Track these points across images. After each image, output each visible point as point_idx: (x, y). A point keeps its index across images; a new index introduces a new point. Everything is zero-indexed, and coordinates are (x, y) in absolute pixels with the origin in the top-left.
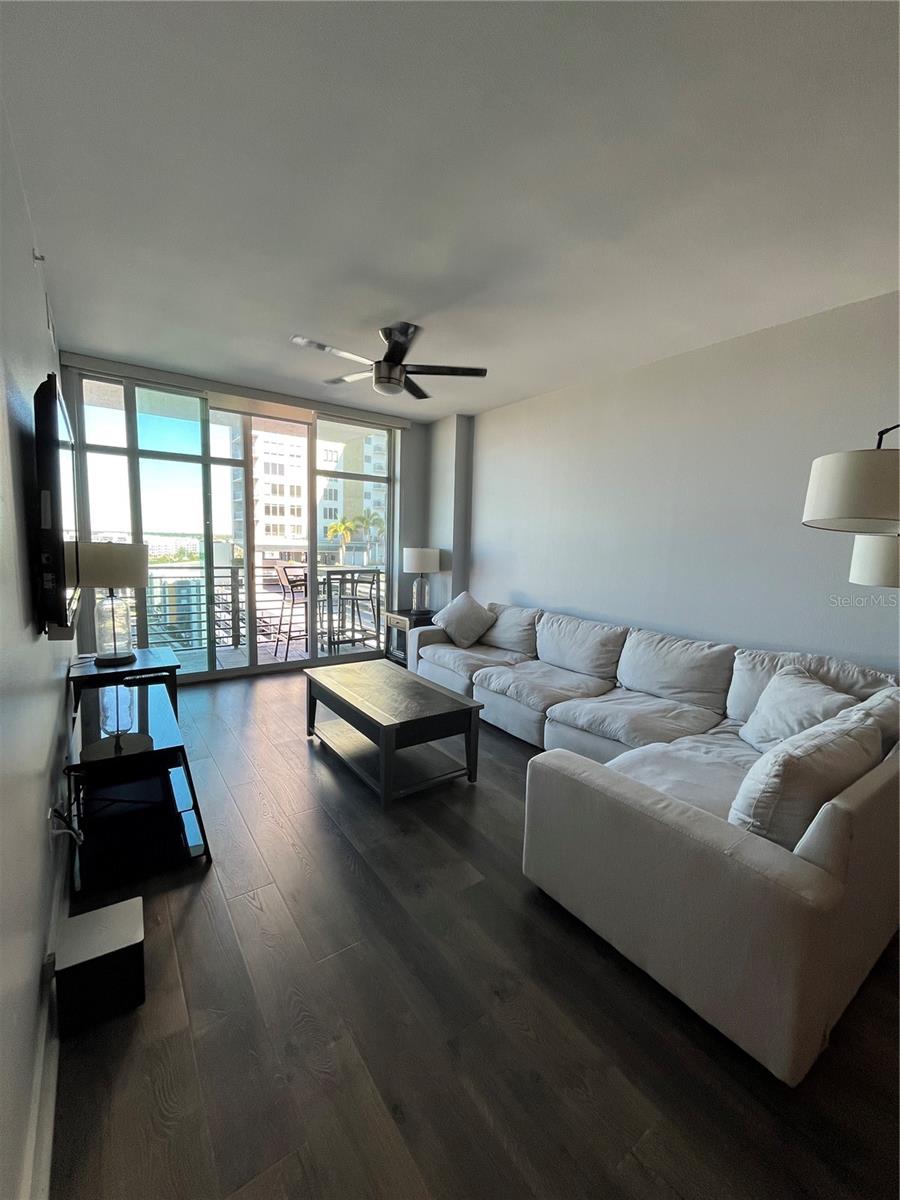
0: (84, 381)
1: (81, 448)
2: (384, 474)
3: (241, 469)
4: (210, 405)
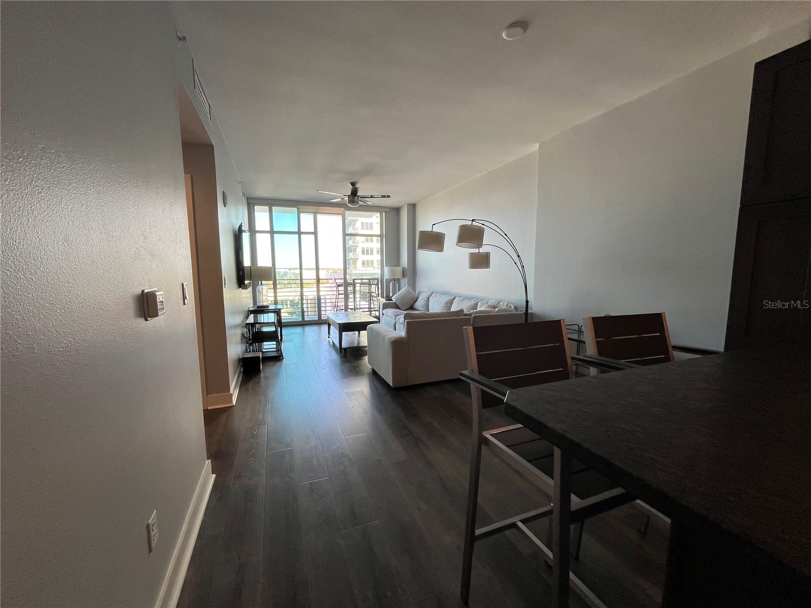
0: (255, 206)
1: (253, 231)
2: (379, 233)
3: (313, 236)
4: (300, 211)
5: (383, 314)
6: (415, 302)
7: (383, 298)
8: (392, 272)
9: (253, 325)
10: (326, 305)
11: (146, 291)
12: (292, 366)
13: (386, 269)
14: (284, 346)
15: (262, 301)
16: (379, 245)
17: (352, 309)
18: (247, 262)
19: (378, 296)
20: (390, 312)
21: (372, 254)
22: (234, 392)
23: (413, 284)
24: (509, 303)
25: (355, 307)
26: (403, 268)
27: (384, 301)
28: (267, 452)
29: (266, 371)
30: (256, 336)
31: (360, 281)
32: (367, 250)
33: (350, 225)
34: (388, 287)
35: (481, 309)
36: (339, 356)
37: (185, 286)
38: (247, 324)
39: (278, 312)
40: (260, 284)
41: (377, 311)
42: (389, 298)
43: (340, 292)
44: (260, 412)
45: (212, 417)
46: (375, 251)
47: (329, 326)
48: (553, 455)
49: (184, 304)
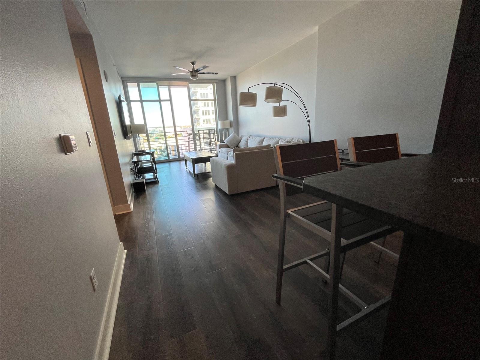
0: (128, 83)
1: (129, 101)
2: (213, 98)
3: (169, 102)
4: (159, 85)
5: (220, 152)
6: (239, 143)
7: (219, 141)
8: (223, 124)
9: (137, 163)
10: (182, 148)
11: (62, 135)
12: (165, 187)
13: (219, 122)
14: (159, 175)
15: (141, 147)
16: (213, 108)
17: (199, 150)
18: (127, 122)
19: (215, 141)
20: (224, 150)
21: (209, 114)
22: (130, 203)
23: (237, 131)
24: (299, 139)
25: (201, 149)
26: (230, 121)
27: (219, 143)
28: (156, 236)
29: (149, 191)
30: (140, 171)
31: (202, 132)
32: (205, 112)
33: (193, 95)
34: (221, 134)
35: (282, 144)
36: (194, 179)
37: (88, 134)
38: (133, 162)
39: (152, 154)
40: (138, 136)
41: (215, 150)
42: (222, 142)
43: (191, 140)
44: (149, 214)
45: (119, 219)
46: (211, 113)
47: (186, 161)
48: (331, 219)
49: (90, 146)
